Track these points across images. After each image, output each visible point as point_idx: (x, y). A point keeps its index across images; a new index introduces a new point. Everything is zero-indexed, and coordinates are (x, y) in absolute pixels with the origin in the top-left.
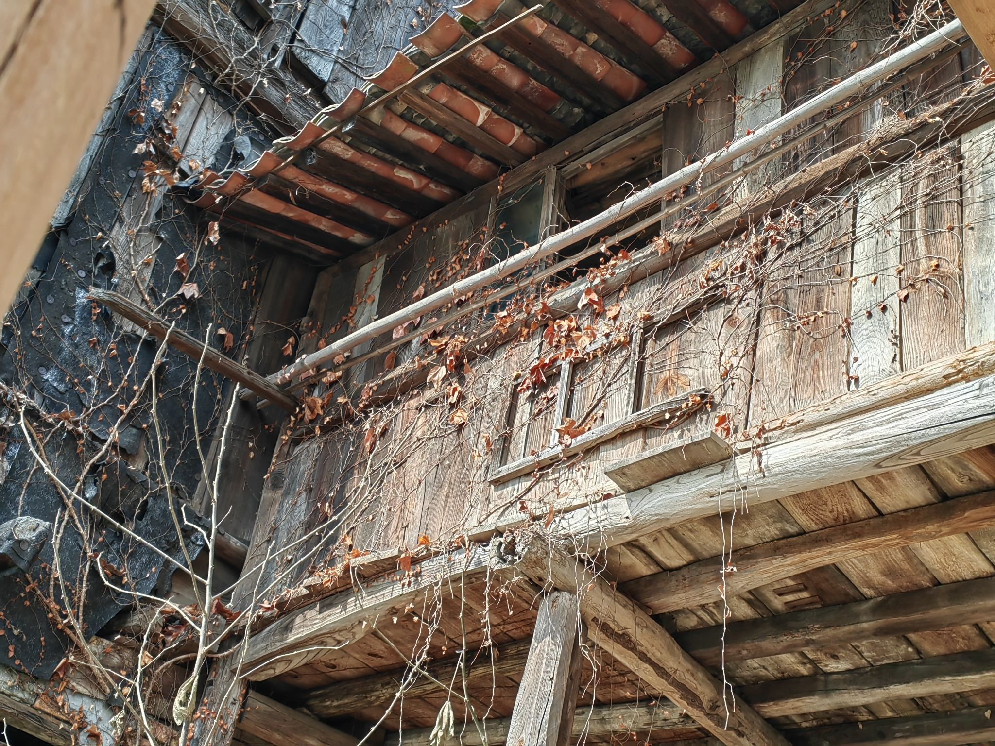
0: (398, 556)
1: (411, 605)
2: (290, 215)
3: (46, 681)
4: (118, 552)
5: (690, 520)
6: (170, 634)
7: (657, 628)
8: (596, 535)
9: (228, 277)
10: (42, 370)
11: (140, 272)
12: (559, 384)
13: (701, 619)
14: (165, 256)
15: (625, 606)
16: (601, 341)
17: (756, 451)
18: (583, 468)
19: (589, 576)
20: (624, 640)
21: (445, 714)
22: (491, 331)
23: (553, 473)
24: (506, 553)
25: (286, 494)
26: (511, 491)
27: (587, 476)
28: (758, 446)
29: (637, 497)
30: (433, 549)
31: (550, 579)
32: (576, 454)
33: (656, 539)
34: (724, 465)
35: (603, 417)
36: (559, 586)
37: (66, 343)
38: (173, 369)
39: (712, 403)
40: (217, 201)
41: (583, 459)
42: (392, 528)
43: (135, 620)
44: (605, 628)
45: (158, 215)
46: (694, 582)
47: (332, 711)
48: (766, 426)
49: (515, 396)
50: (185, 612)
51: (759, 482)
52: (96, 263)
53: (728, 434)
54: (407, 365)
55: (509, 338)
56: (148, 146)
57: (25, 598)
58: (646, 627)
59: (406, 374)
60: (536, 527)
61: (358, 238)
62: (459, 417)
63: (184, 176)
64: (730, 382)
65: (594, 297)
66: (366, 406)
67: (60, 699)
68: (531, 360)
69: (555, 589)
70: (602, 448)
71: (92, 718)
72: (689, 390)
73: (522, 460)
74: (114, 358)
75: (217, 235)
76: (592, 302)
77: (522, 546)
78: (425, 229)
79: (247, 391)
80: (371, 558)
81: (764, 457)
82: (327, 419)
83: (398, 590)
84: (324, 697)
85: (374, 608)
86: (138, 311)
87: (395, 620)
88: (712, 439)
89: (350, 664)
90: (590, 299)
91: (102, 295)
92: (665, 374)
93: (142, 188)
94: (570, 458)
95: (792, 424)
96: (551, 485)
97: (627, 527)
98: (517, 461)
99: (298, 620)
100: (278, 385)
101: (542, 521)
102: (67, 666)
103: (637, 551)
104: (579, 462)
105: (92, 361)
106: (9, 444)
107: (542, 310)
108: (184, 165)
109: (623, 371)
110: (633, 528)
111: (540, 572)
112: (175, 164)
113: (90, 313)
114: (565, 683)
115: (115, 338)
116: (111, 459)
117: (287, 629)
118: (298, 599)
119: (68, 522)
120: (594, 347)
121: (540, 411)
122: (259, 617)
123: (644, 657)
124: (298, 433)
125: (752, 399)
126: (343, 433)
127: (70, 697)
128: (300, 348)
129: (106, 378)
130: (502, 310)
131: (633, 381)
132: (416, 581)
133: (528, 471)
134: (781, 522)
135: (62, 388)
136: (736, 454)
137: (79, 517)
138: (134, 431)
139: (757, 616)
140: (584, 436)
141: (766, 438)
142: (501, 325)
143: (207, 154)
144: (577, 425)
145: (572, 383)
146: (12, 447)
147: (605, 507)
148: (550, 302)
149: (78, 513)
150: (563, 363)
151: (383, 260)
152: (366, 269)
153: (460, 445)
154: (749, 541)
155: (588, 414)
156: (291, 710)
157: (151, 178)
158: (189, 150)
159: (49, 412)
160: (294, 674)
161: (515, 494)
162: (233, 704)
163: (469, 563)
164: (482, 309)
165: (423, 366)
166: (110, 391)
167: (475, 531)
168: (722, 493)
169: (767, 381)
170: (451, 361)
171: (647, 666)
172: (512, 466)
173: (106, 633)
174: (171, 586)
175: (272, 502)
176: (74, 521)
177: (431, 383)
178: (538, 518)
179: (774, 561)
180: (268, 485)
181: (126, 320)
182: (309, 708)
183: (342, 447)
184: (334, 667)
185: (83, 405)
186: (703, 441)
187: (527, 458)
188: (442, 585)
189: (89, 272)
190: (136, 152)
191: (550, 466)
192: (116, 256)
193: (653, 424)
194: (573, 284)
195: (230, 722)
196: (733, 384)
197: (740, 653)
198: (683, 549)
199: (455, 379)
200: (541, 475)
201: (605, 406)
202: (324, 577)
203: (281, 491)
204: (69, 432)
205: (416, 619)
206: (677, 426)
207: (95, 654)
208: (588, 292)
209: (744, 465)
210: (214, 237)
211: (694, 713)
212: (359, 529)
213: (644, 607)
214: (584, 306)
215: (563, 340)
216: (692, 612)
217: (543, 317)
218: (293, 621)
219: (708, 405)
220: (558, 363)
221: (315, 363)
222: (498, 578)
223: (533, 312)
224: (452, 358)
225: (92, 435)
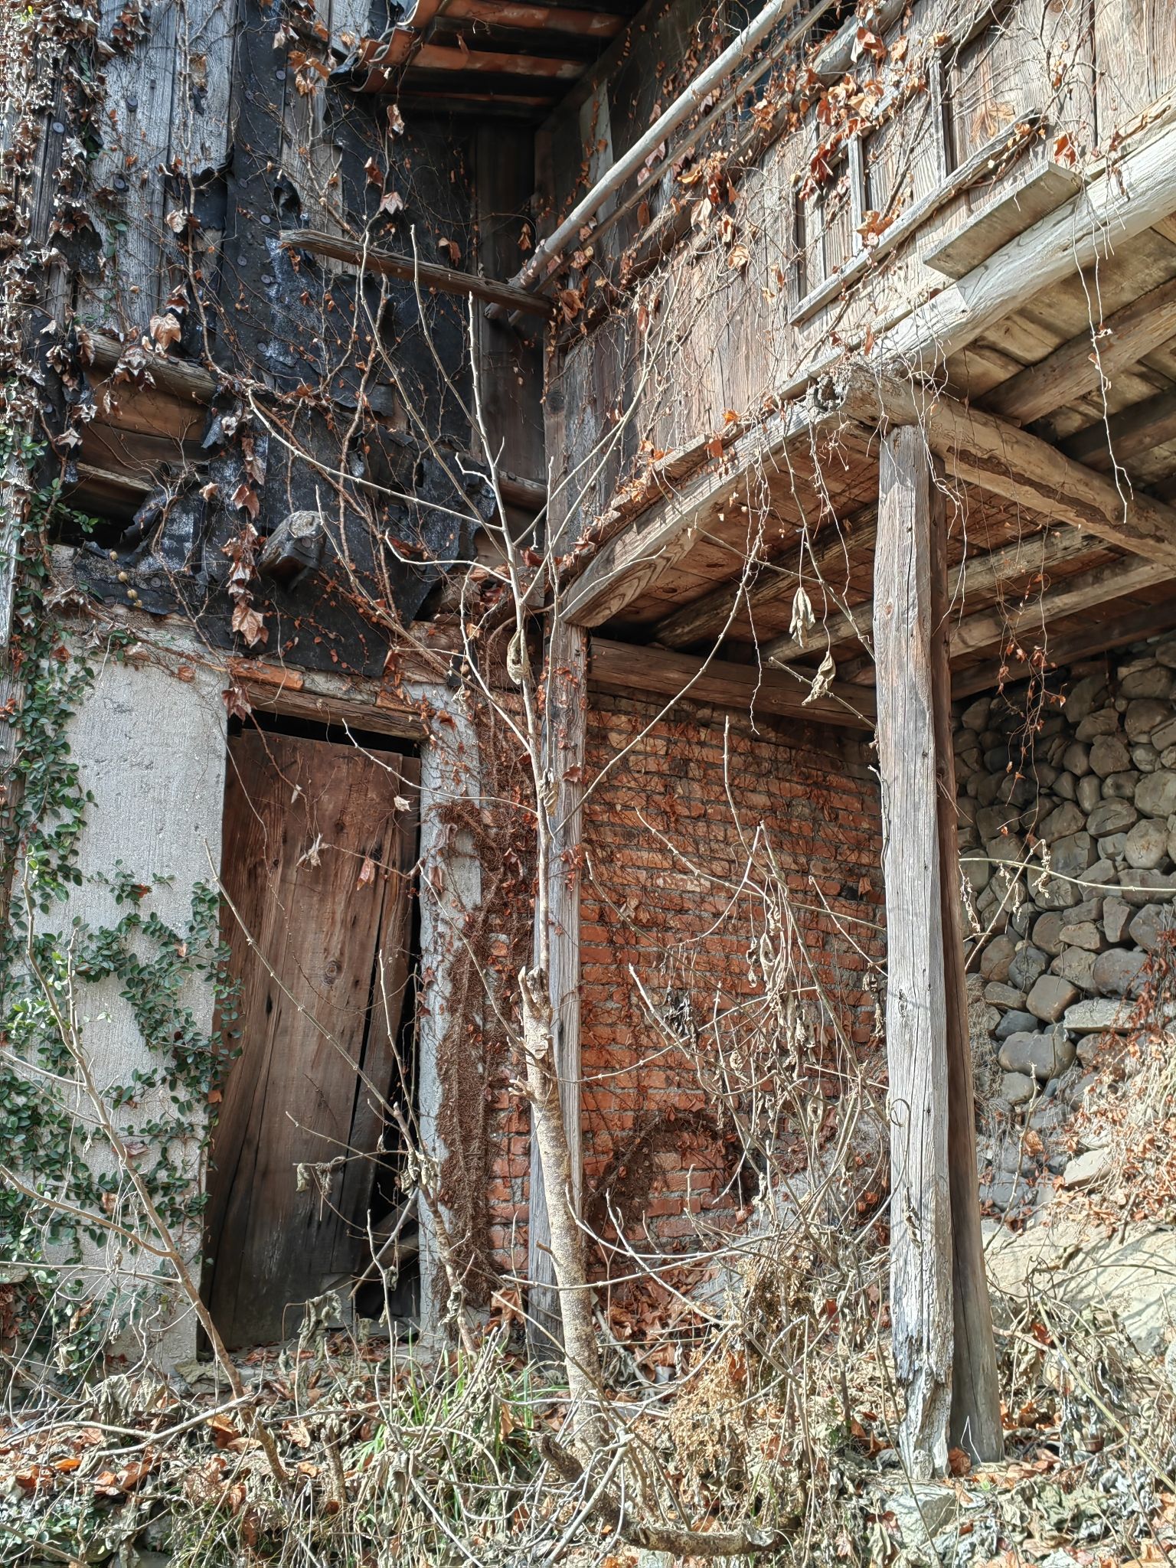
0: (706, 443)
1: (735, 495)
2: (478, 65)
3: (380, 678)
4: (409, 527)
5: (1044, 290)
6: (489, 600)
7: (1033, 441)
8: (930, 347)
9: (431, 172)
10: (262, 347)
11: (329, 197)
12: (849, 172)
13: (1085, 415)
14: (351, 167)
15: (985, 424)
16: (890, 94)
17: (1113, 169)
18: (900, 268)
19: (929, 397)
20: (992, 464)
21: (801, 602)
22: (753, 132)
23: (864, 287)
24: (825, 400)
25: (570, 413)
26: (819, 328)
27: (906, 277)
28: (1115, 162)
29: (970, 281)
30: (743, 423)
31: (883, 414)
32: (888, 254)
33: (1007, 331)
34: (1074, 203)
35: (912, 195)
36: (897, 421)
37: (276, 308)
38: (402, 304)
39: (1046, 128)
40: (386, 75)
41: (898, 257)
42: (694, 416)
43: (449, 595)
44: (964, 456)
45: (327, 118)
46: (1067, 370)
47: (686, 638)
48: (1122, 133)
49: (799, 205)
50: (497, 573)
51: (1123, 211)
52: (277, 202)
53: (1073, 160)
54: (665, 213)
55: (777, 134)
56: (286, 31)
57: (330, 599)
58: (1017, 442)
59: (665, 224)
60: (855, 358)
61: (567, 70)
62: (739, 257)
63: (340, 57)
64: (1066, 89)
65: (870, 38)
66: (630, 281)
67: (400, 692)
68: (809, 152)
69: (894, 425)
70: (918, 235)
71: (438, 704)
72: (1014, 119)
73: (824, 283)
74: (334, 310)
75: (400, 121)
76: (869, 46)
77: (842, 385)
78: (643, 28)
79: (492, 308)
80: (677, 454)
81: (1125, 174)
82: (591, 311)
83: (716, 483)
84: (672, 626)
85: (695, 509)
86: (339, 244)
87: (722, 517)
88: (1052, 173)
89: (690, 582)
90: (867, 44)
91: (293, 237)
92: (981, 110)
93: (297, 90)
94: (880, 262)
95: (1156, 117)
96: (865, 304)
97: (966, 324)
98: (820, 285)
99: (618, 548)
100: (524, 288)
101: (862, 350)
102: (395, 657)
103: (987, 353)
104: (893, 263)
105: (311, 320)
106: (256, 439)
107: (809, 81)
108: (336, 44)
109: (926, 125)
110: (974, 323)
111: (870, 410)
112: (326, 45)
113: (291, 265)
114: (927, 530)
115: (327, 286)
116: (368, 426)
117: (609, 561)
118: (611, 525)
119: (346, 509)
120: (883, 106)
121: (834, 215)
122: (576, 557)
123: (1022, 479)
124: (564, 338)
125: (1099, 103)
126: (612, 323)
127: (409, 688)
128: (538, 234)
129: (332, 336)
130: (760, 100)
131: (941, 133)
132: (733, 465)
133: (834, 295)
134: (1164, 258)
135: (289, 361)
136: (1087, 183)
137: (355, 499)
138: (383, 389)
139: (1156, 391)
140: (893, 227)
141: (1124, 148)
142: (763, 119)
143: (359, 21)
144: (881, 216)
145: (865, 164)
146: (259, 442)
147: (934, 306)
148: (816, 66)
149: (352, 495)
150: (849, 141)
151: (604, 89)
152: (587, 108)
153: (748, 291)
154: (1127, 297)
155: (893, 199)
156: (643, 649)
157: (304, 73)
158: (336, 21)
159: (285, 393)
160: (632, 608)
161: (825, 328)
162: (578, 655)
163: (787, 426)
164: (735, 106)
165: (683, 207)
166: (342, 350)
167: (785, 388)
168: (1077, 241)
169: (1115, 70)
170: (713, 190)
171: (1027, 488)
172: (813, 295)
173: (424, 615)
174: (476, 550)
175: (557, 428)
176: (351, 506)
177: (698, 225)
178: (857, 347)
179: (1163, 313)
180: (547, 409)
181: (332, 260)
182: (660, 641)
183: (616, 340)
184: (674, 590)
185: (318, 374)
186: (1040, 178)
187: (829, 279)
188: (764, 461)
189: (273, 214)
190: (276, 45)
191: (858, 280)
192: (296, 185)
193: (976, 182)
194: (840, 31)
195: (580, 675)
196: (1070, 91)
197: (1141, 442)
198: (1045, 333)
199: (724, 212)
200: (851, 296)
201: (912, 181)
202: (633, 492)
203: (564, 412)
204: (313, 409)
205: (744, 509)
206: (1007, 174)
207: (420, 640)
208: (861, 34)
209: (1099, 194)
210: (398, 125)
211: (1095, 529)
212: (658, 429)
213: (1010, 419)
214: (859, 57)
215: (843, 112)
216: (1073, 410)
217: (811, 89)
218: (613, 550)
219: (1042, 131)
220: (843, 144)
221: (557, 246)
222: (823, 432)
223: (798, 88)
224: (713, 185)
225: (337, 404)
